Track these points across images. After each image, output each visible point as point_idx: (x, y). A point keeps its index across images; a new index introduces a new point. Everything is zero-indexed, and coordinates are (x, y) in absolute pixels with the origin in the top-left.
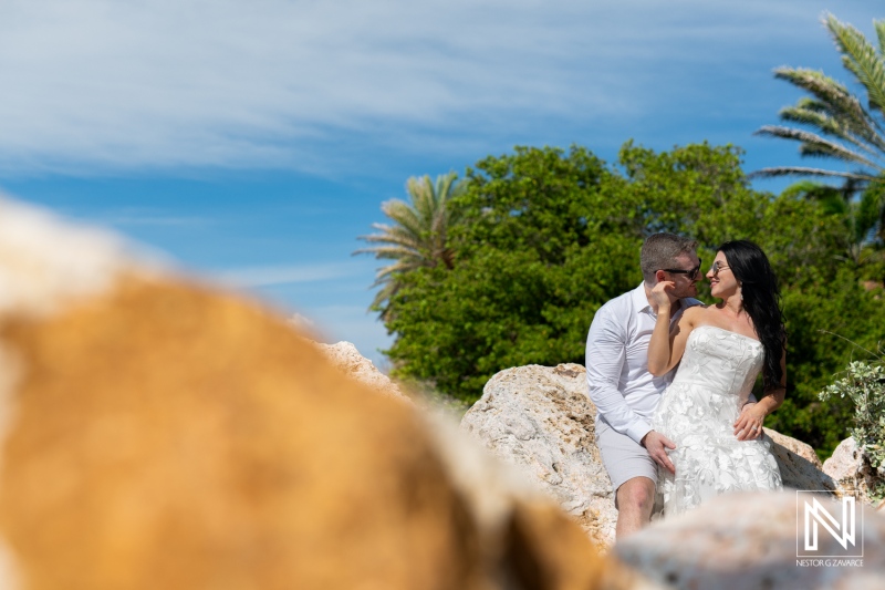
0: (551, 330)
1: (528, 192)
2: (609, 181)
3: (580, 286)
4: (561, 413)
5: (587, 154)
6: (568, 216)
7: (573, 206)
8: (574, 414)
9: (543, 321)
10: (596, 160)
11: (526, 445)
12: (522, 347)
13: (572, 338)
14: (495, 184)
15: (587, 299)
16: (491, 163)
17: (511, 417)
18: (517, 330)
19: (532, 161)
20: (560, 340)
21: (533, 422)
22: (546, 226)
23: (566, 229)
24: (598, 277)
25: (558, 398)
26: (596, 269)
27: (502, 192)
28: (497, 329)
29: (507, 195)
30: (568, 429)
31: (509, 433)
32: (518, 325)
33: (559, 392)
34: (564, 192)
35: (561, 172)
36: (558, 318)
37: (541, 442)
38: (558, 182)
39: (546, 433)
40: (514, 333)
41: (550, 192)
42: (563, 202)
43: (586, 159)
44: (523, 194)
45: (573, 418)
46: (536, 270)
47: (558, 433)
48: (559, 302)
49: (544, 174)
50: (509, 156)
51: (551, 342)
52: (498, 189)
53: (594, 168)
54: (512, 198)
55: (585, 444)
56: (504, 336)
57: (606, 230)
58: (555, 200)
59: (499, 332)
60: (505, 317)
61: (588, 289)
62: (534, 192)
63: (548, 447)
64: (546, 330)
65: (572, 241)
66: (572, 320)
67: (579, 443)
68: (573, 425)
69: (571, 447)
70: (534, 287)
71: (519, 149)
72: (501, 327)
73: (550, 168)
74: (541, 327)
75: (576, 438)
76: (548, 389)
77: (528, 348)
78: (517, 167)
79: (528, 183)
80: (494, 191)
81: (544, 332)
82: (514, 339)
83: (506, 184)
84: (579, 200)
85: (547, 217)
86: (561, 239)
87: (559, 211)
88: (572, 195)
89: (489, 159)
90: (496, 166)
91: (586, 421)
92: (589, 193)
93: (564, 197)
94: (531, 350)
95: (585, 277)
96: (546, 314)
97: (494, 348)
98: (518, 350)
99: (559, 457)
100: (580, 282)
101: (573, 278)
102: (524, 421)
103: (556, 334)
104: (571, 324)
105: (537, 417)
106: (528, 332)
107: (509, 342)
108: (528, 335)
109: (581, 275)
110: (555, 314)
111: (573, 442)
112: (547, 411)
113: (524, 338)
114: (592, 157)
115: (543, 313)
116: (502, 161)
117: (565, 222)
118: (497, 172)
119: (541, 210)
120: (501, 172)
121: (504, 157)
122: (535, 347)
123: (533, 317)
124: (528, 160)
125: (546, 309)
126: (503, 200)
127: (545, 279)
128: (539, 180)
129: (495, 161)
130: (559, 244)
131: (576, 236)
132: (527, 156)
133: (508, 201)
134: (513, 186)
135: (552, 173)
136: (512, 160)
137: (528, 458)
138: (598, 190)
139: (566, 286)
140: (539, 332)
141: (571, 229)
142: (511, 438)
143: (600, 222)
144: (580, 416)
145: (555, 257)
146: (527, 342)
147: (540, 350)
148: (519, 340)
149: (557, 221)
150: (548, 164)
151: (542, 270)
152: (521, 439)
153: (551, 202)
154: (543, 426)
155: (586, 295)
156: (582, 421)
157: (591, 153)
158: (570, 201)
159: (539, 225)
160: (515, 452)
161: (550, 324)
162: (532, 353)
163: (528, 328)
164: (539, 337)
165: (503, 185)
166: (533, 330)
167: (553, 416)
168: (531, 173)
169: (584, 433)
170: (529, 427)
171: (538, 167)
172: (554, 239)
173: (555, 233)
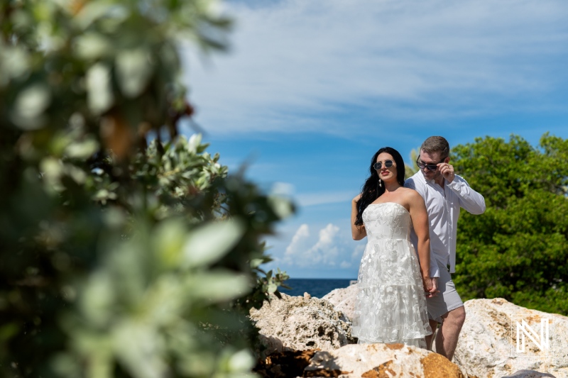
0: (499, 248)
1: (483, 164)
2: (534, 157)
3: (516, 223)
4: (495, 322)
5: (520, 140)
6: (508, 179)
7: (511, 173)
8: (501, 322)
9: (494, 243)
10: (526, 143)
11: (480, 336)
12: (481, 258)
13: (512, 254)
14: (463, 161)
15: (521, 231)
16: (460, 149)
17: (473, 324)
18: (478, 248)
19: (485, 146)
20: (505, 255)
21: (483, 326)
22: (495, 185)
23: (507, 186)
24: (528, 218)
25: (493, 315)
26: (527, 213)
27: (467, 165)
28: (465, 249)
29: (471, 167)
30: (498, 329)
31: (472, 330)
32: (479, 245)
33: (494, 312)
34: (505, 165)
35: (503, 153)
36: (504, 242)
37: (486, 335)
38: (502, 159)
39: (488, 331)
40: (476, 250)
41: (496, 164)
42: (505, 170)
43: (520, 143)
44: (480, 166)
45: (500, 324)
46: (490, 212)
47: (494, 331)
48: (504, 232)
49: (493, 154)
50: (471, 144)
51: (499, 256)
52: (465, 163)
53: (525, 148)
54: (474, 169)
55: (505, 336)
56: (470, 252)
57: (532, 188)
58: (500, 169)
59: (467, 250)
60: (471, 240)
61: (522, 225)
62: (487, 165)
63: (489, 337)
64: (496, 248)
65: (511, 194)
66: (512, 243)
67: (502, 336)
68: (500, 327)
69: (499, 337)
70: (488, 223)
71: (477, 141)
72: (469, 247)
73: (496, 150)
74: (493, 246)
75: (501, 333)
76: (489, 310)
77: (485, 259)
78: (476, 150)
79: (483, 160)
80: (463, 165)
81: (495, 249)
82: (476, 253)
83: (470, 161)
84: (514, 169)
85: (495, 180)
86: (504, 193)
87: (502, 176)
88: (510, 166)
89: (459, 146)
90: (463, 150)
91: (506, 325)
92: (521, 165)
93: (505, 167)
94: (487, 260)
95: (520, 218)
96: (496, 239)
97: (465, 258)
98: (479, 260)
99: (494, 342)
100: (517, 220)
101: (513, 217)
102: (478, 326)
103: (502, 251)
104: (511, 246)
105: (485, 324)
106: (485, 249)
107: (473, 256)
108: (485, 251)
109: (517, 217)
110: (501, 239)
111: (500, 335)
112: (489, 321)
113: (482, 253)
114: (523, 141)
115: (494, 238)
116: (467, 147)
117: (507, 182)
118: (464, 154)
119: (492, 175)
120: (466, 153)
121: (468, 144)
122: (490, 258)
123: (488, 240)
124: (483, 146)
125: (495, 236)
126: (468, 170)
127: (495, 218)
128: (489, 157)
129: (462, 147)
130: (504, 196)
131: (513, 191)
132: (482, 144)
133: (471, 171)
134: (474, 162)
135: (497, 153)
136: (472, 146)
137: (480, 342)
138: (527, 162)
139: (507, 222)
140: (492, 249)
141: (510, 187)
142: (473, 333)
143: (529, 183)
144: (503, 323)
145: (501, 204)
146: (484, 255)
147: (493, 260)
148: (479, 255)
149: (501, 182)
150: (495, 148)
151: (493, 213)
152: (477, 333)
153: (497, 170)
154: (487, 328)
155: (520, 228)
156: (504, 326)
157: (523, 139)
158: (510, 170)
159: (491, 185)
160: (475, 339)
161: (499, 245)
162: (488, 262)
163: (485, 247)
164: (492, 252)
165: (468, 161)
166: (488, 248)
167: (491, 323)
168: (485, 153)
169: (505, 331)
170: (481, 328)
171: (489, 150)
172: (500, 193)
173: (500, 189)
